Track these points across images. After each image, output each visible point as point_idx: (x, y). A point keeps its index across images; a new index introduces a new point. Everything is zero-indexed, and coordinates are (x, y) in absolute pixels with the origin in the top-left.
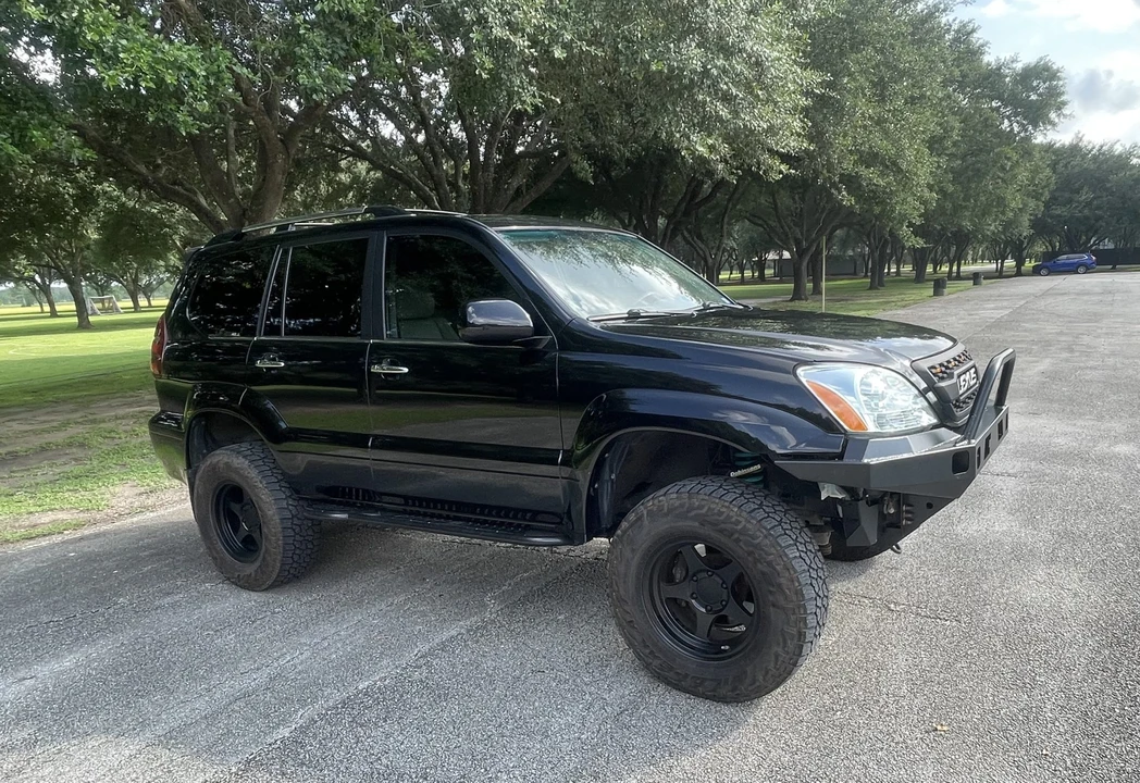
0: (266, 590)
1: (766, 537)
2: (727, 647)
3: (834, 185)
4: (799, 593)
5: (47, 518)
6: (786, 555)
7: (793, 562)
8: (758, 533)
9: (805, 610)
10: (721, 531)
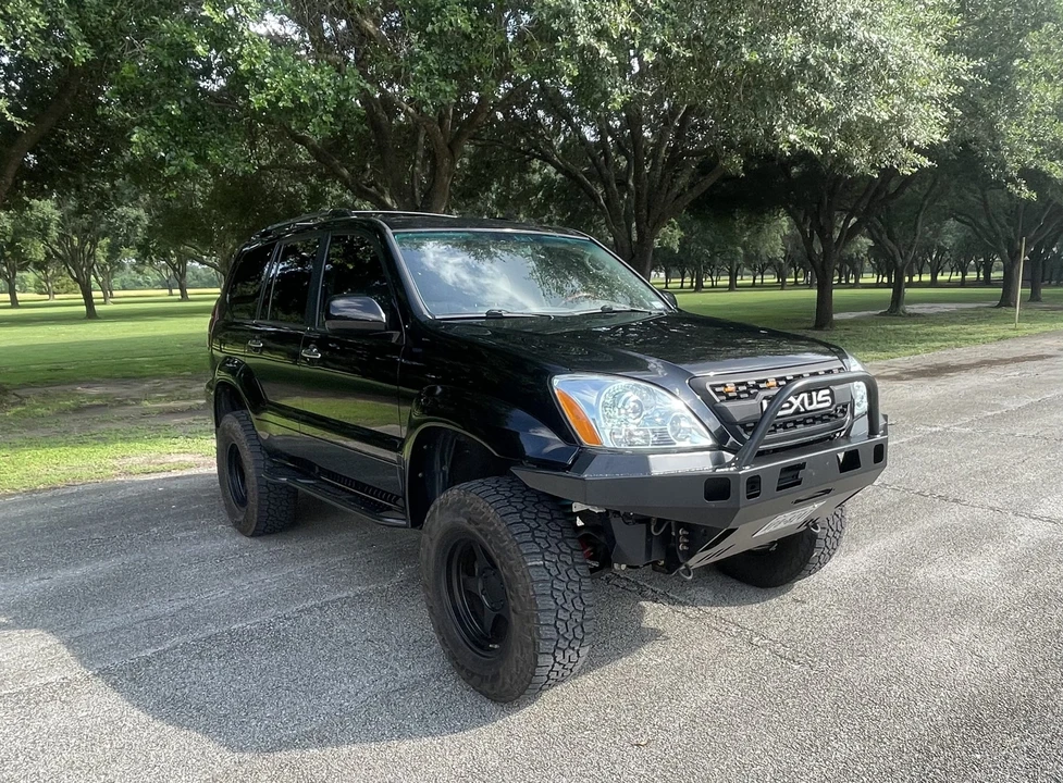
0: (252, 536)
1: (511, 541)
2: (496, 646)
3: (1012, 180)
4: (533, 602)
5: (175, 459)
6: (525, 562)
7: (531, 570)
8: (505, 538)
9: (539, 620)
10: (480, 530)
